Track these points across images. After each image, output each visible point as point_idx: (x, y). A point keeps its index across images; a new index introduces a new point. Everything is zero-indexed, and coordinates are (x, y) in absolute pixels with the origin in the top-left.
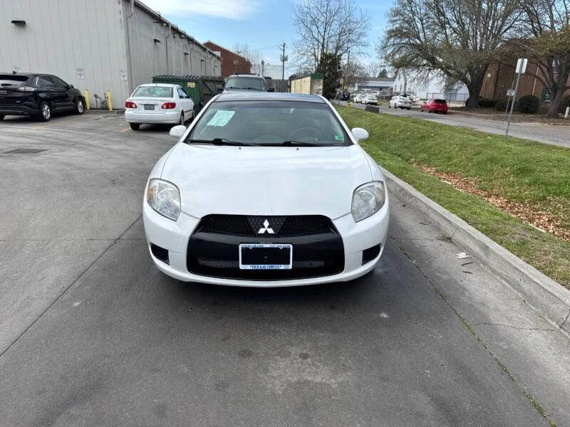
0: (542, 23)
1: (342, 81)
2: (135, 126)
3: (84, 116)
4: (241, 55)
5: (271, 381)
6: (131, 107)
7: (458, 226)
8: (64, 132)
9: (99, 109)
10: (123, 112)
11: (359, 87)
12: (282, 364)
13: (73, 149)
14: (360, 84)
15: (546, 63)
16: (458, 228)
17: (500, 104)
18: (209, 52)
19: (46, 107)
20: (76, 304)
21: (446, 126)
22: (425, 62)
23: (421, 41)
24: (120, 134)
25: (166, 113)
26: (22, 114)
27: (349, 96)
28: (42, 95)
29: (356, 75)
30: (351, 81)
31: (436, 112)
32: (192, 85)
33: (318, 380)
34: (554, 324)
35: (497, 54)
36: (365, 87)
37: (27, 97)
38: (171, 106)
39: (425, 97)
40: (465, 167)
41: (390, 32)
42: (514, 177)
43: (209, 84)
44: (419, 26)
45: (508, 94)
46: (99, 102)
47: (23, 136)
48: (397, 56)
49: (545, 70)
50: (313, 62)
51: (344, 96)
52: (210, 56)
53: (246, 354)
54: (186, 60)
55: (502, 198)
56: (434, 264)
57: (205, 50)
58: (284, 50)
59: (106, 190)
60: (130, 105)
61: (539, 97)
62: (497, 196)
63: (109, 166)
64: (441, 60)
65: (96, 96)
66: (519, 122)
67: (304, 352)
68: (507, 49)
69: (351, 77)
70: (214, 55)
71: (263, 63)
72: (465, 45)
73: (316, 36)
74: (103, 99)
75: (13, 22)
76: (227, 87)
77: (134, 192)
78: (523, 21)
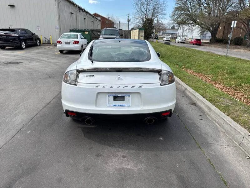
0: (245, 4)
1: (154, 31)
2: (61, 52)
3: (40, 47)
4: (110, 19)
5: (108, 168)
6: (60, 43)
7: (198, 98)
8: (31, 54)
9: (46, 44)
10: (56, 45)
11: (162, 33)
12: (114, 160)
13: (34, 62)
14: (163, 32)
15: (246, 22)
16: (198, 99)
17: (225, 41)
18: (96, 18)
19: (23, 43)
20: (29, 132)
21: (200, 51)
22: (191, 22)
23: (190, 12)
24: (55, 55)
25: (75, 46)
26: (13, 46)
27: (157, 37)
28: (21, 38)
29: (161, 28)
30: (159, 30)
31: (196, 45)
32: (87, 33)
33: (129, 167)
34: (236, 143)
35: (224, 18)
36: (165, 33)
37: (14, 39)
38: (77, 42)
39: (191, 38)
40: (206, 71)
41: (176, 8)
42: (228, 75)
43: (95, 33)
44: (189, 5)
45: (229, 37)
46: (47, 41)
47: (13, 56)
48: (179, 19)
49: (246, 25)
50: (142, 22)
51: (155, 37)
52: (95, 20)
53: (98, 155)
54: (85, 22)
55: (222, 85)
56: (186, 115)
57: (93, 17)
58: (129, 17)
59: (46, 81)
60: (59, 42)
61: (243, 37)
62: (220, 84)
63: (49, 70)
64: (199, 21)
65: (45, 38)
66: (233, 49)
67: (124, 155)
68: (229, 16)
69: (159, 29)
70: (98, 19)
71: (119, 22)
72: (210, 14)
73: (143, 10)
74: (48, 39)
75: (9, 5)
76: (102, 34)
77: (58, 81)
78: (237, 3)
